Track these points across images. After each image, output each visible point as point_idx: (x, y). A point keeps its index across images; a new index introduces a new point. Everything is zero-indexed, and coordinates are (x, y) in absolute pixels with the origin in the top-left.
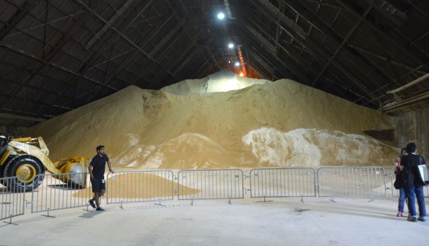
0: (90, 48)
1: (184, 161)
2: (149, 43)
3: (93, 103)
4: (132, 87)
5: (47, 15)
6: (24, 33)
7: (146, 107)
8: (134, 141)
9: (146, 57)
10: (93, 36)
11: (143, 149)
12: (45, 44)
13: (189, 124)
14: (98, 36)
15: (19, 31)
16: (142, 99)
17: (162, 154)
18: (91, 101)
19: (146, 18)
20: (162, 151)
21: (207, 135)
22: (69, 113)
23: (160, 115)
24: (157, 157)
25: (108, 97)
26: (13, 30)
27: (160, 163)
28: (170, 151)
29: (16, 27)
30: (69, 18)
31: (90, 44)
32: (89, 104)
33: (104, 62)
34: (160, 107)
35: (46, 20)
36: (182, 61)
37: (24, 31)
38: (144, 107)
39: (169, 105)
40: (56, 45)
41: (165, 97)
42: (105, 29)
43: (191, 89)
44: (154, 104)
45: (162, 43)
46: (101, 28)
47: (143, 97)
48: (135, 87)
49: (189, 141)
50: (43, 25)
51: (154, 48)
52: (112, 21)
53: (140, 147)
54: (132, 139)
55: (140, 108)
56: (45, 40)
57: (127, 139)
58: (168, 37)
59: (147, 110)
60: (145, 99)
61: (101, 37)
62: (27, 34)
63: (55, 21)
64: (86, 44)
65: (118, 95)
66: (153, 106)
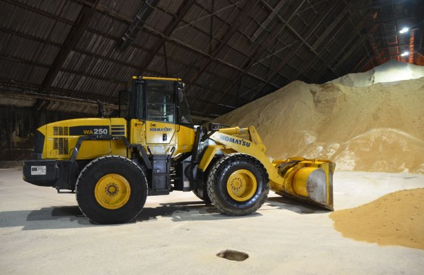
0: (256, 40)
1: (385, 162)
2: (313, 34)
3: (258, 100)
4: (297, 82)
5: (213, 4)
6: (191, 25)
7: (317, 102)
8: (311, 139)
9: (308, 49)
10: (259, 26)
11: (325, 147)
12: (211, 37)
13: (376, 117)
14: (263, 26)
15: (187, 23)
16: (311, 94)
17: (353, 153)
18: (254, 99)
19: (312, 4)
20: (351, 149)
21: (405, 130)
22: (234, 111)
23: (335, 110)
24: (347, 157)
25: (272, 94)
26: (181, 23)
27: (354, 164)
28: (362, 149)
29: (184, 19)
30: (235, 6)
31: (256, 35)
32: (254, 102)
33: (268, 57)
34: (334, 100)
35: (213, 10)
36: (343, 54)
37: (191, 23)
38: (314, 101)
39: (345, 98)
40: (222, 39)
41: (339, 90)
42: (271, 17)
43: (355, 83)
44: (327, 98)
45: (327, 32)
46: (267, 17)
47: (312, 92)
48: (300, 82)
49: (384, 138)
50: (210, 15)
51: (317, 39)
52: (278, 8)
53: (320, 145)
54: (307, 136)
55: (310, 103)
56: (211, 33)
57: (302, 137)
58: (333, 25)
59: (320, 105)
60: (314, 93)
61: (267, 28)
62: (194, 27)
63: (221, 10)
64: (251, 36)
65: (283, 90)
66: (326, 100)
